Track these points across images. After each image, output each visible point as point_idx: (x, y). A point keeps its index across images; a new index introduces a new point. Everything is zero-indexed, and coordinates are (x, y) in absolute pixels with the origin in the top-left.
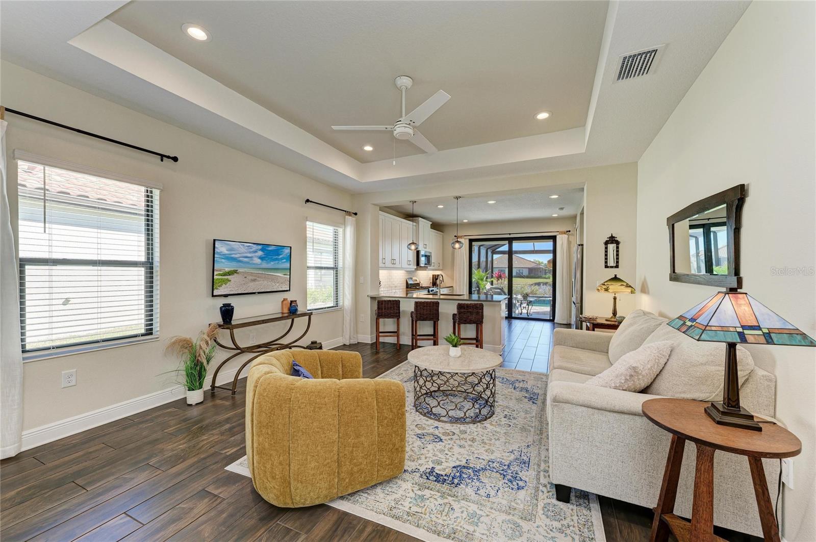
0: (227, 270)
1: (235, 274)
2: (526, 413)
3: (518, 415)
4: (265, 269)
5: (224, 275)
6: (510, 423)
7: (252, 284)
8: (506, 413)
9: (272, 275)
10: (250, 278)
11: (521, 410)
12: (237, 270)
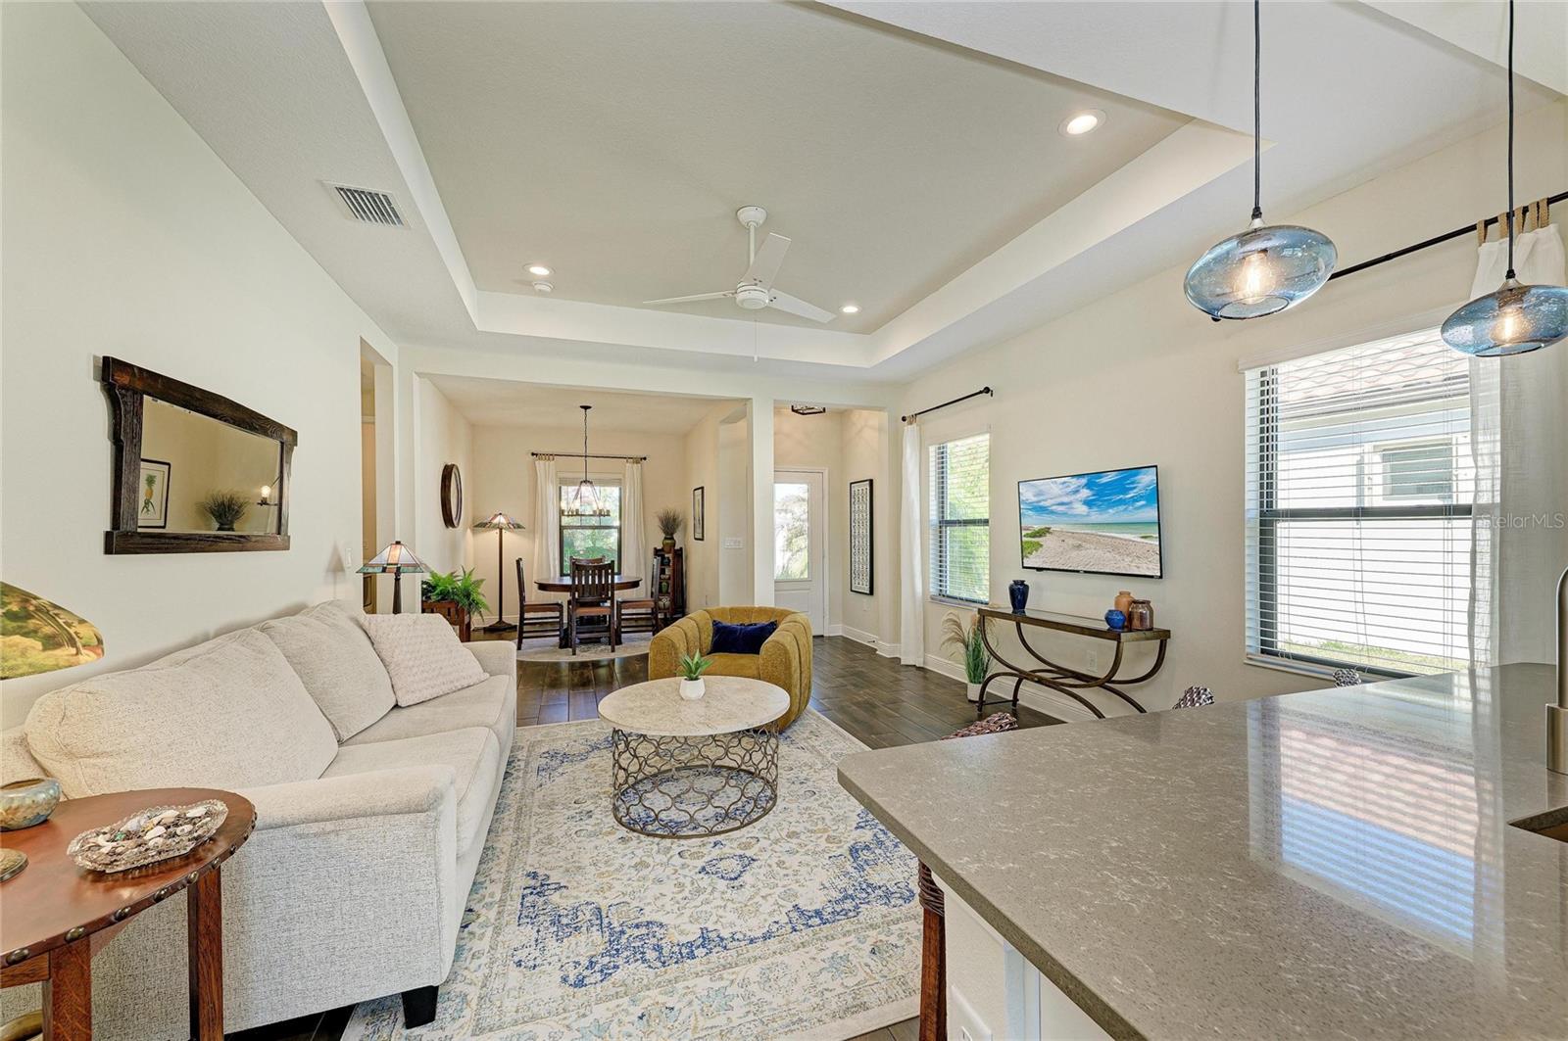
0: (1037, 527)
1: (1048, 535)
2: (549, 837)
3: (565, 827)
4: (1100, 524)
5: (1034, 537)
6: (577, 806)
7: (1074, 554)
8: (592, 821)
9: (1113, 538)
10: (1071, 542)
11: (562, 840)
12: (1049, 528)
